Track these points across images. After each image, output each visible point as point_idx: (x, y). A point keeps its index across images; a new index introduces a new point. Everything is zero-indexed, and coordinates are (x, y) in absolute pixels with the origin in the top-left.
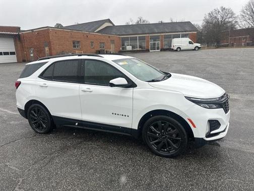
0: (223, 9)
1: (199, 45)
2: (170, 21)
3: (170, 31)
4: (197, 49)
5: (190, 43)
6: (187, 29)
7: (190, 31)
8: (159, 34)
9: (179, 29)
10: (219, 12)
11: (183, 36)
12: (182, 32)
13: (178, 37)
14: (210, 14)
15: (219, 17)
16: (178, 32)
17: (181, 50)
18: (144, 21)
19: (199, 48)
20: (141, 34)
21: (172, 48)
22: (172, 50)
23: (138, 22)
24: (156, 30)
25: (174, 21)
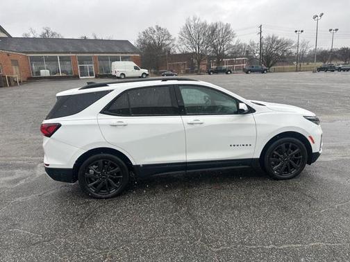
0: (159, 29)
1: (146, 71)
2: (92, 38)
3: (105, 50)
4: (144, 76)
5: (136, 68)
6: (127, 49)
7: (132, 53)
8: (89, 55)
9: (117, 49)
10: (154, 31)
11: (124, 59)
12: (122, 53)
13: (117, 59)
14: (144, 33)
15: (155, 37)
16: (116, 53)
17: (125, 78)
18: (53, 34)
19: (147, 75)
20: (64, 53)
21: (113, 74)
22: (114, 77)
23: (44, 34)
24: (85, 49)
25: (99, 37)
